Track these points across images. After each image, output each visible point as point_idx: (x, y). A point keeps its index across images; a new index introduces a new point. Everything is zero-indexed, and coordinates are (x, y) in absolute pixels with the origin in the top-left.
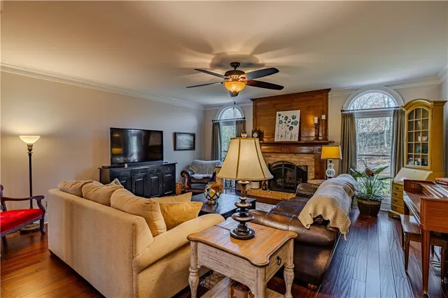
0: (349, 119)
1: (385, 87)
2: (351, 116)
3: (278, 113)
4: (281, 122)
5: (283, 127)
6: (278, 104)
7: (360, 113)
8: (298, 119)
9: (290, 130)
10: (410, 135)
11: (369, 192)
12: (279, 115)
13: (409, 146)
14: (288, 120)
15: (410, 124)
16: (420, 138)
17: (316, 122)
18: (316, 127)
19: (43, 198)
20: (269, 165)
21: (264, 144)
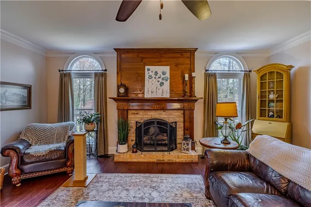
0: (213, 79)
2: (214, 75)
3: (147, 67)
4: (150, 77)
5: (153, 82)
6: (145, 58)
7: (220, 73)
8: (168, 75)
9: (161, 86)
10: (262, 93)
12: (148, 70)
14: (158, 75)
17: (186, 78)
18: (186, 84)
20: (137, 123)
21: (132, 100)
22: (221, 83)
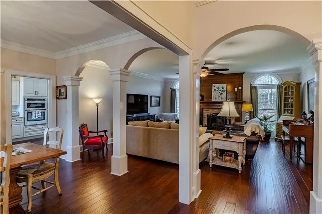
0: (254, 90)
1: (273, 74)
2: (255, 88)
3: (213, 85)
4: (215, 90)
5: (217, 93)
6: (213, 80)
7: (260, 86)
8: (225, 89)
9: (221, 95)
10: (285, 99)
12: (214, 86)
13: (285, 104)
14: (220, 89)
15: (285, 93)
16: (290, 101)
17: (236, 91)
18: (236, 93)
19: (107, 131)
20: (208, 115)
21: (205, 103)
22: (260, 92)
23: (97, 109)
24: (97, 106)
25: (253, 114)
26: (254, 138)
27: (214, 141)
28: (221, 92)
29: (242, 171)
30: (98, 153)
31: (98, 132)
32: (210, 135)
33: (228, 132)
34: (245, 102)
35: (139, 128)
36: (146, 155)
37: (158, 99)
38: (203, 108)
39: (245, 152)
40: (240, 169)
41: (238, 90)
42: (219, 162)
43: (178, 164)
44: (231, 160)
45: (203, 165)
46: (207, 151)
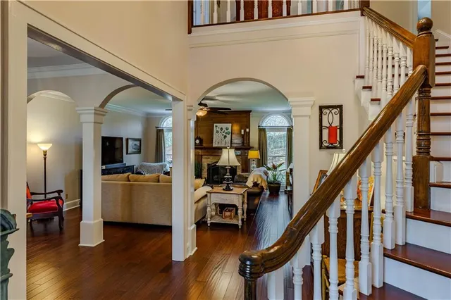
0: (263, 133)
2: (264, 130)
4: (217, 132)
5: (219, 136)
7: (269, 128)
8: (230, 130)
9: (225, 138)
11: (275, 179)
12: (216, 126)
14: (223, 131)
17: (243, 133)
18: (243, 136)
19: (62, 191)
20: (208, 165)
21: (205, 148)
23: (45, 159)
24: (45, 155)
25: (261, 162)
26: (256, 190)
27: (212, 194)
28: (224, 134)
29: (242, 226)
30: (45, 226)
31: (45, 194)
32: (208, 188)
33: (228, 184)
34: (253, 147)
35: (116, 184)
36: (126, 220)
37: (138, 143)
38: (202, 156)
39: (246, 206)
40: (240, 223)
41: (245, 131)
42: (218, 220)
43: (171, 227)
44: (231, 215)
45: (200, 224)
46: (205, 208)
